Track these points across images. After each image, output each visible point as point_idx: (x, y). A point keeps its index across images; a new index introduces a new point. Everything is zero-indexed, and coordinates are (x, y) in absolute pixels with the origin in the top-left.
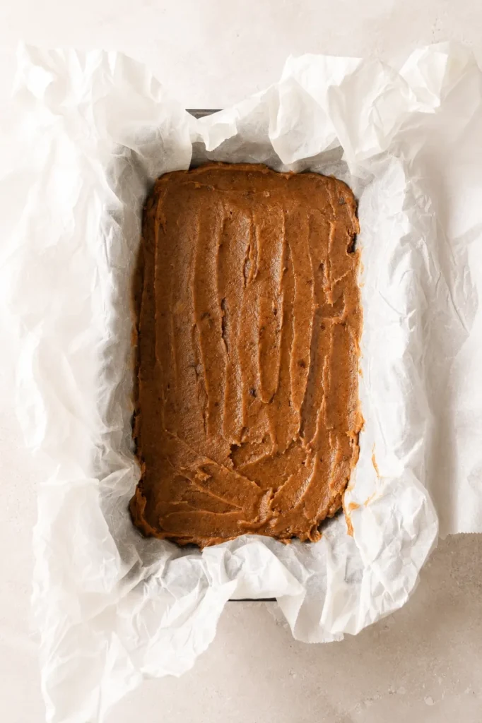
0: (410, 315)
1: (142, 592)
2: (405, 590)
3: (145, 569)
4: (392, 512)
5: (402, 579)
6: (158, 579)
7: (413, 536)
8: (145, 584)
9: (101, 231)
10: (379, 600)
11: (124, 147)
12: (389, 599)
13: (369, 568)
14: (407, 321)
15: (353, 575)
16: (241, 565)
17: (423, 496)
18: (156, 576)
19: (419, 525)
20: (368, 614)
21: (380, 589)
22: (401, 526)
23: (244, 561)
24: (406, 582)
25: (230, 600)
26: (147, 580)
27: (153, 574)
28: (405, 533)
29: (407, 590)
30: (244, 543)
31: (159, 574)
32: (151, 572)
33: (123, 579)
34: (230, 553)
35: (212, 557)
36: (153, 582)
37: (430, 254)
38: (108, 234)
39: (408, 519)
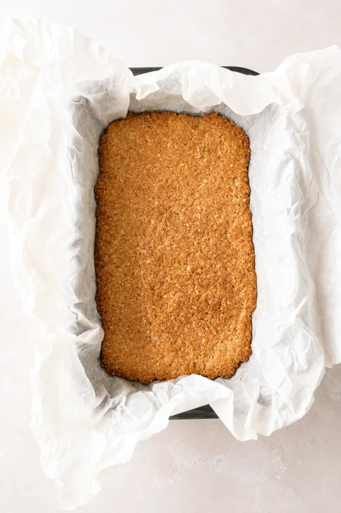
0: (295, 206)
1: (111, 416)
3: (112, 400)
4: (289, 351)
6: (121, 407)
7: (306, 367)
8: (113, 411)
9: (68, 157)
10: (284, 413)
11: (81, 96)
12: (291, 412)
13: (276, 393)
14: (292, 211)
17: (312, 338)
18: (121, 405)
20: (276, 423)
21: (285, 406)
22: (296, 360)
26: (114, 408)
27: (119, 404)
28: (300, 365)
31: (123, 403)
32: (117, 402)
33: (97, 408)
36: (119, 408)
37: (305, 163)
38: (73, 158)
39: (302, 355)
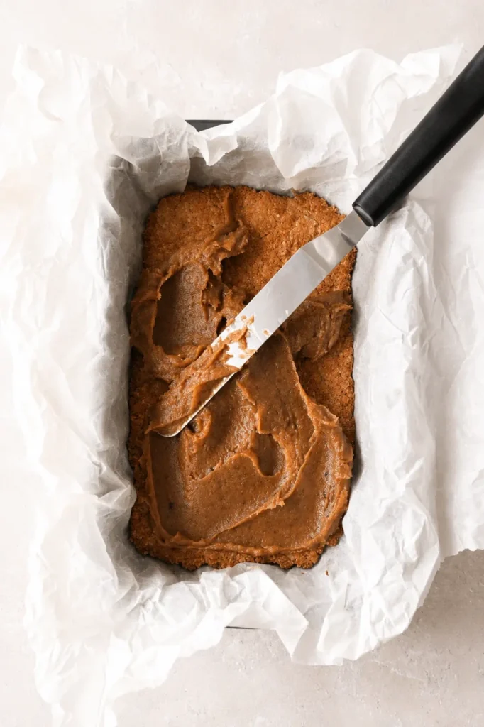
0: (412, 332)
1: (138, 616)
2: (406, 615)
3: (142, 592)
4: (393, 534)
5: (403, 605)
6: (154, 603)
7: (414, 560)
8: (141, 608)
9: (99, 244)
10: (379, 626)
11: (122, 160)
12: (389, 625)
13: (370, 594)
14: (409, 339)
15: (353, 602)
16: (240, 593)
17: (424, 517)
18: (153, 600)
19: (421, 548)
20: (367, 641)
21: (380, 616)
22: (403, 549)
23: (244, 588)
24: (408, 607)
25: (228, 627)
26: (143, 605)
27: (150, 599)
28: (406, 555)
29: (408, 615)
30: (244, 571)
31: (156, 598)
32: (148, 596)
33: (119, 602)
34: (229, 578)
35: (211, 580)
36: (150, 605)
38: (105, 246)
39: (410, 542)
